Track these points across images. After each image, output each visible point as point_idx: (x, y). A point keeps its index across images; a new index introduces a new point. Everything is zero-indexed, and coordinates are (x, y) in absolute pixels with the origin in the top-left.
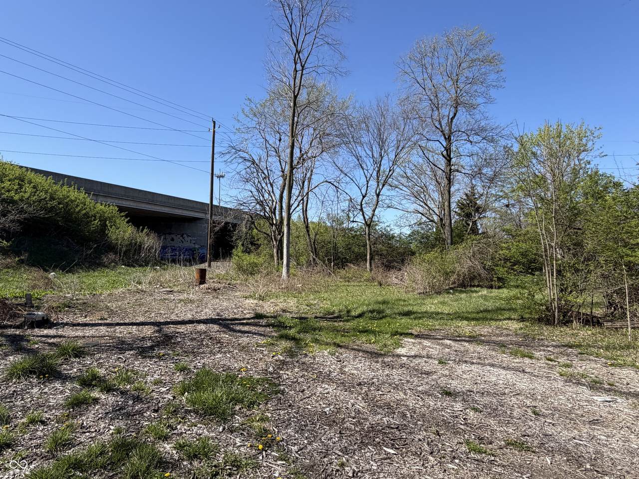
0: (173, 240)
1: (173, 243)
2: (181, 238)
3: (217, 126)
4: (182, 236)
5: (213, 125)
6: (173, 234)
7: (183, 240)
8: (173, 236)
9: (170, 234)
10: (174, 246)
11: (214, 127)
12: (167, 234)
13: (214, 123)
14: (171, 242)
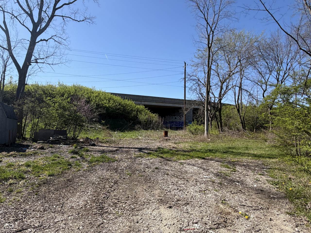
0: (176, 118)
1: (176, 120)
2: (180, 117)
3: (186, 65)
4: (180, 116)
5: (185, 64)
6: (175, 116)
7: (181, 118)
8: (176, 117)
9: (174, 116)
10: (176, 121)
11: (185, 65)
12: (173, 116)
13: (185, 63)
14: (175, 119)
